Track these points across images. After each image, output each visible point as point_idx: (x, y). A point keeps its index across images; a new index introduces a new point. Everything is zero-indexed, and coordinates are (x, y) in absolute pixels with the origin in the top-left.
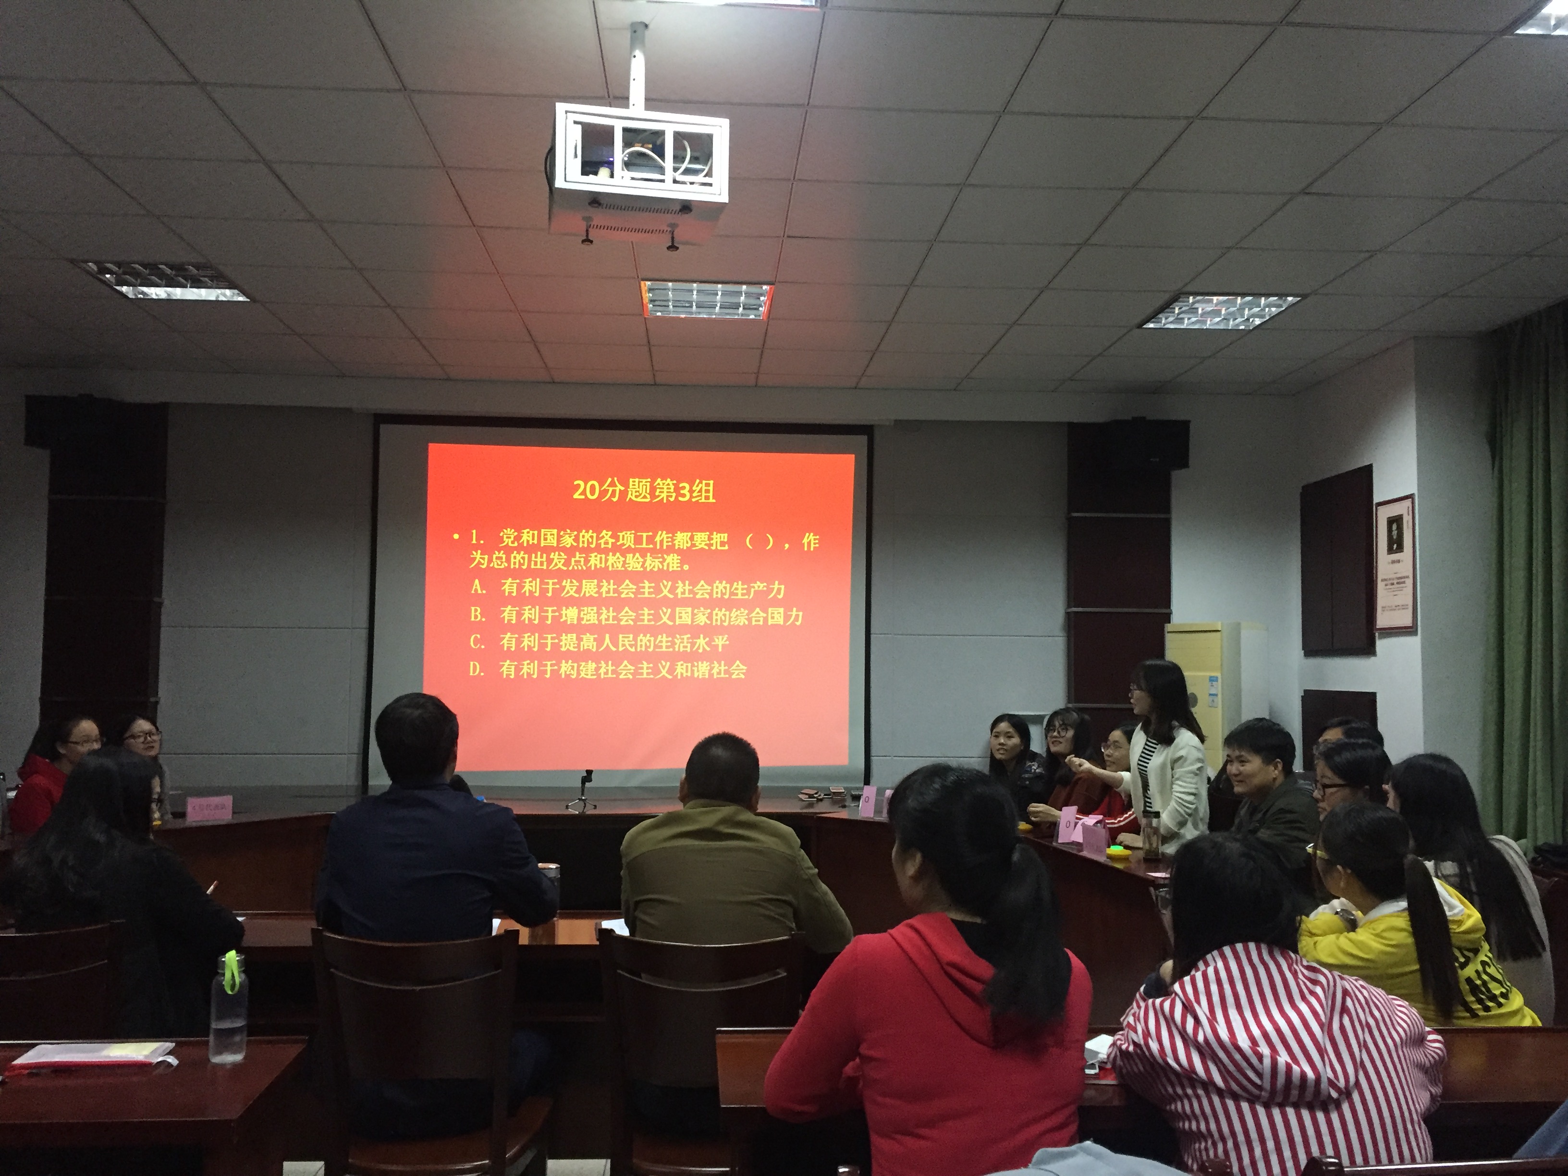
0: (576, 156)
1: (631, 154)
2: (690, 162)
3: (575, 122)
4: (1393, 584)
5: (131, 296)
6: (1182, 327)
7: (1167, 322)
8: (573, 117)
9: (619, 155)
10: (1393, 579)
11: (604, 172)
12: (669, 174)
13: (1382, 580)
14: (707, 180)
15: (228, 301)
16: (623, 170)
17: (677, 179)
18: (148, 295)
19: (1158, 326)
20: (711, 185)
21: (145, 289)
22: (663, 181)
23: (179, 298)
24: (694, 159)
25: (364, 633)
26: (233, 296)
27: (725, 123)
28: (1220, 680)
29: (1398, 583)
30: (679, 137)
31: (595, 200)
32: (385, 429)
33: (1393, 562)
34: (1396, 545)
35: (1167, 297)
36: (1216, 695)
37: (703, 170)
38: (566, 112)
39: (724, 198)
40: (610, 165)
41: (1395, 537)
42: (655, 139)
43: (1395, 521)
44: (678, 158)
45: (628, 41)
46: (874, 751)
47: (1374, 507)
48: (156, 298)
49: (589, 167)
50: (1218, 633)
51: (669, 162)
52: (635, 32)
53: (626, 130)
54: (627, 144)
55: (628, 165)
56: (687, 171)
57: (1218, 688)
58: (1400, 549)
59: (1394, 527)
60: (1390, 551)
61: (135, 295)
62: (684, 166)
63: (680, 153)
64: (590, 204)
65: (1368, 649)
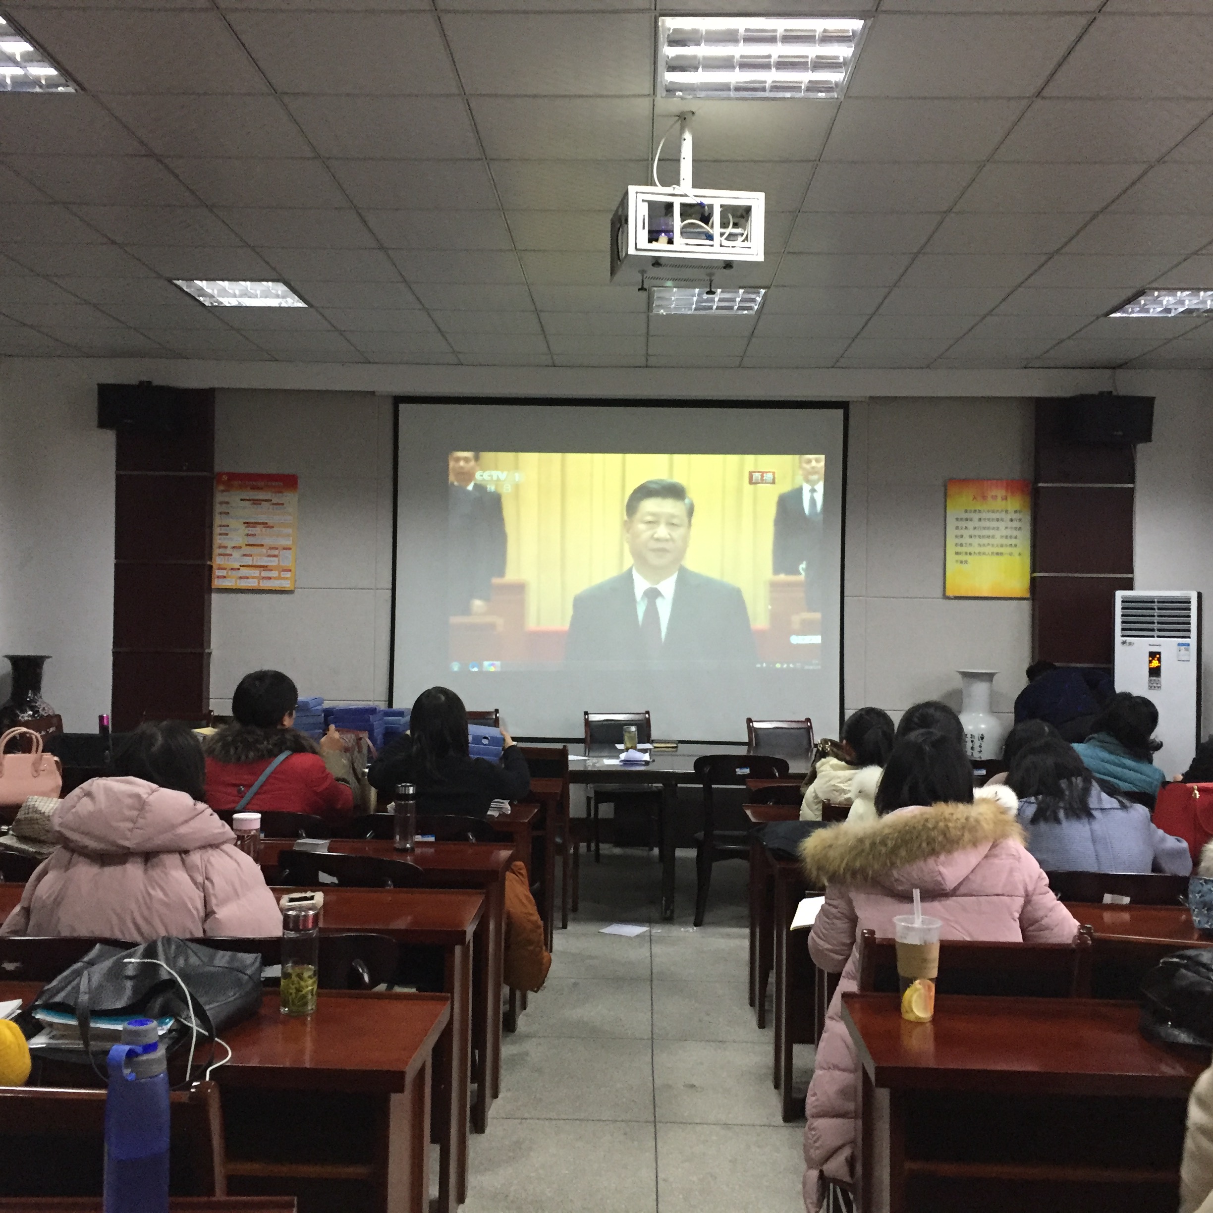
0: (644, 228)
1: (685, 226)
2: (733, 228)
3: (643, 201)
5: (207, 304)
6: (1147, 316)
7: (1133, 312)
8: (641, 197)
9: (677, 223)
11: (663, 238)
12: (717, 240)
14: (746, 244)
15: (289, 308)
16: (680, 238)
17: (723, 243)
18: (222, 303)
19: (1124, 315)
20: (749, 247)
22: (712, 246)
25: (388, 594)
27: (761, 196)
31: (657, 262)
32: (402, 410)
35: (1132, 292)
37: (742, 234)
38: (637, 193)
39: (761, 258)
44: (724, 225)
45: (678, 128)
46: (847, 706)
48: (229, 305)
51: (716, 230)
52: (685, 119)
56: (731, 237)
61: (211, 303)
62: (728, 232)
63: (725, 221)
64: (653, 265)
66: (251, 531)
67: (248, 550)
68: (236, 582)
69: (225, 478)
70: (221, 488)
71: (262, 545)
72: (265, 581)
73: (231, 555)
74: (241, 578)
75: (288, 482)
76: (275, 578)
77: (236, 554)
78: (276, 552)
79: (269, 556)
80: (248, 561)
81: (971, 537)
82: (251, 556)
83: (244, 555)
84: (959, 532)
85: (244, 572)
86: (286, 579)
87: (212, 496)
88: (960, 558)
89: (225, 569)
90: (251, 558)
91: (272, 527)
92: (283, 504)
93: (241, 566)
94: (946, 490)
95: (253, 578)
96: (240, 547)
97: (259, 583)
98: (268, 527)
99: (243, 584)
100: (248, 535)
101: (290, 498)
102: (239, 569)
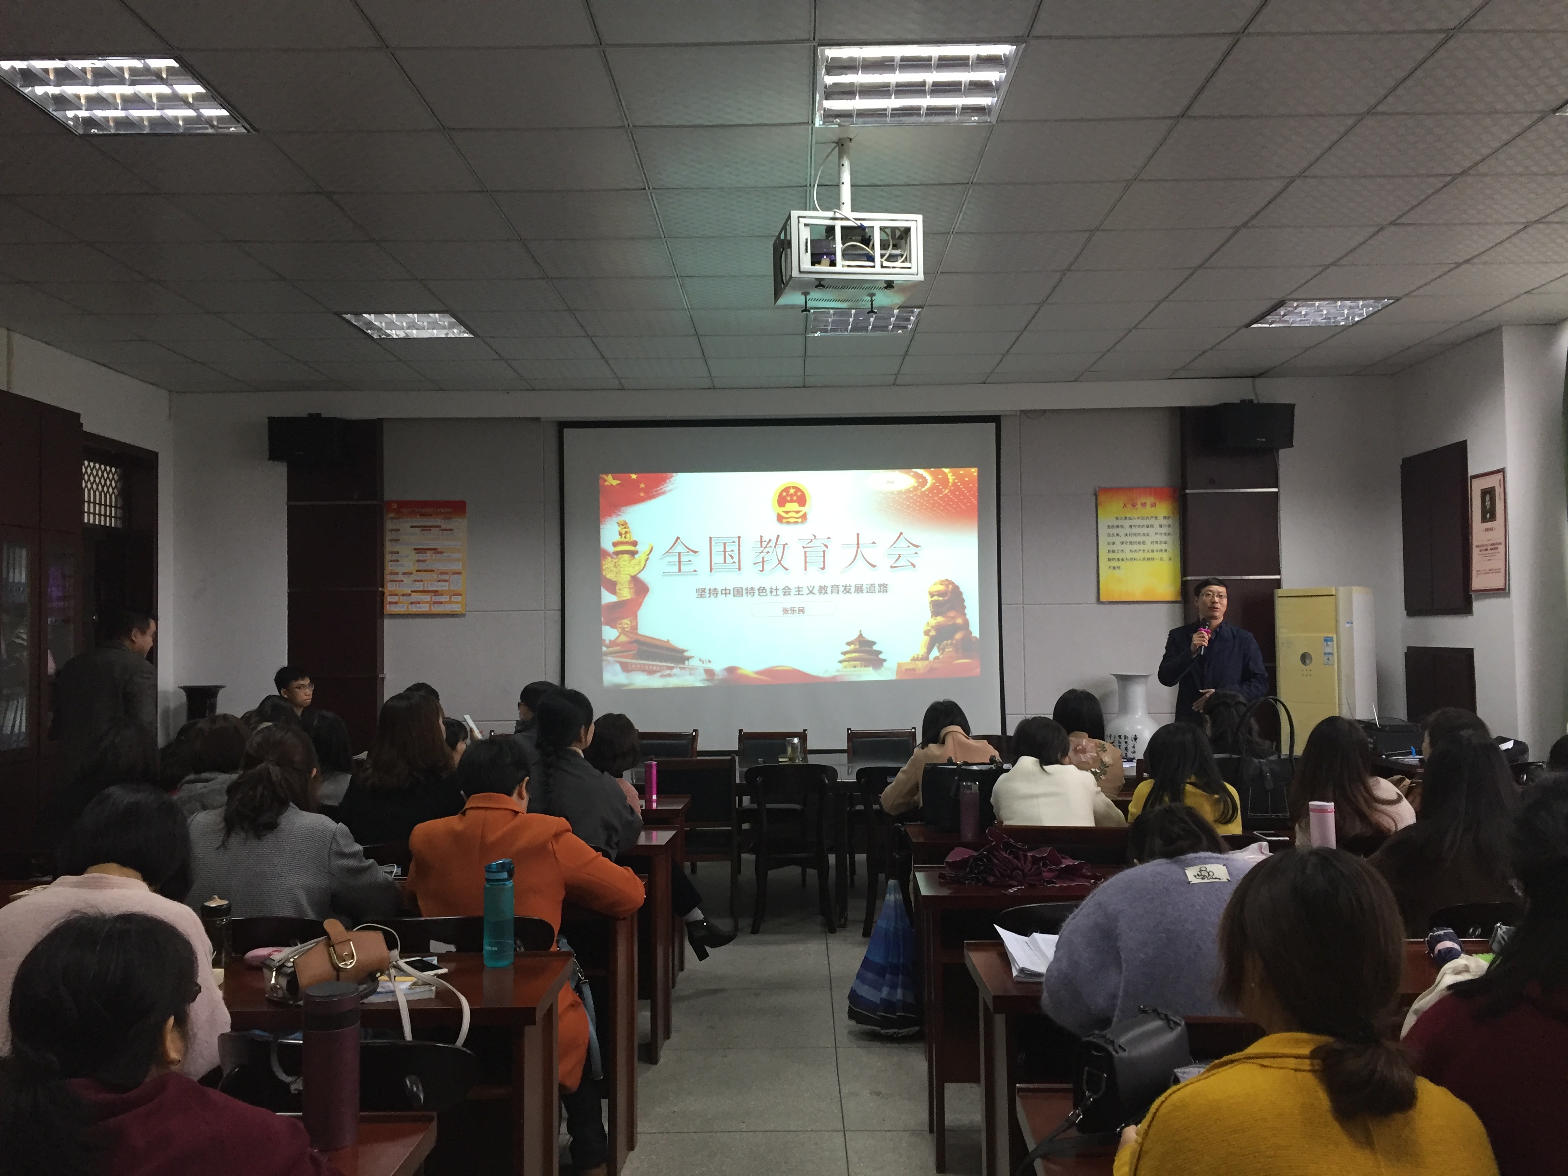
0: (807, 251)
1: (846, 248)
3: (806, 225)
4: (1486, 550)
5: (375, 336)
6: (1287, 326)
7: (1273, 322)
8: (804, 221)
9: (839, 246)
10: (1487, 545)
11: (825, 260)
12: (878, 261)
13: (1477, 546)
14: (906, 263)
16: (842, 260)
17: (884, 265)
18: (390, 335)
19: (1265, 326)
20: (910, 268)
21: (388, 331)
22: (874, 267)
23: (415, 336)
25: (557, 613)
26: (460, 334)
27: (919, 218)
29: (1491, 549)
30: (884, 230)
31: (820, 283)
32: (567, 435)
33: (1487, 530)
34: (1489, 514)
35: (1272, 303)
37: (903, 255)
38: (799, 217)
39: (921, 277)
41: (1488, 508)
42: (866, 234)
43: (1488, 493)
47: (1469, 480)
51: (877, 252)
52: (843, 145)
55: (845, 256)
58: (1493, 518)
59: (1488, 498)
60: (1484, 520)
62: (888, 253)
63: (885, 243)
64: (816, 287)
65: (1466, 609)
66: (421, 557)
67: (420, 576)
68: (408, 607)
69: (395, 506)
70: (392, 515)
71: (433, 571)
72: (436, 605)
73: (402, 581)
74: (412, 603)
75: (457, 508)
76: (446, 602)
77: (407, 580)
78: (446, 577)
79: (439, 581)
80: (419, 586)
81: (1122, 543)
82: (422, 581)
83: (415, 581)
84: (1111, 539)
85: (415, 597)
86: (457, 603)
87: (382, 524)
88: (1113, 564)
89: (396, 595)
90: (422, 583)
91: (442, 553)
92: (451, 530)
93: (412, 592)
94: (1096, 499)
95: (424, 603)
96: (411, 574)
97: (430, 607)
98: (439, 553)
99: (414, 609)
100: (418, 561)
101: (460, 524)
102: (410, 594)
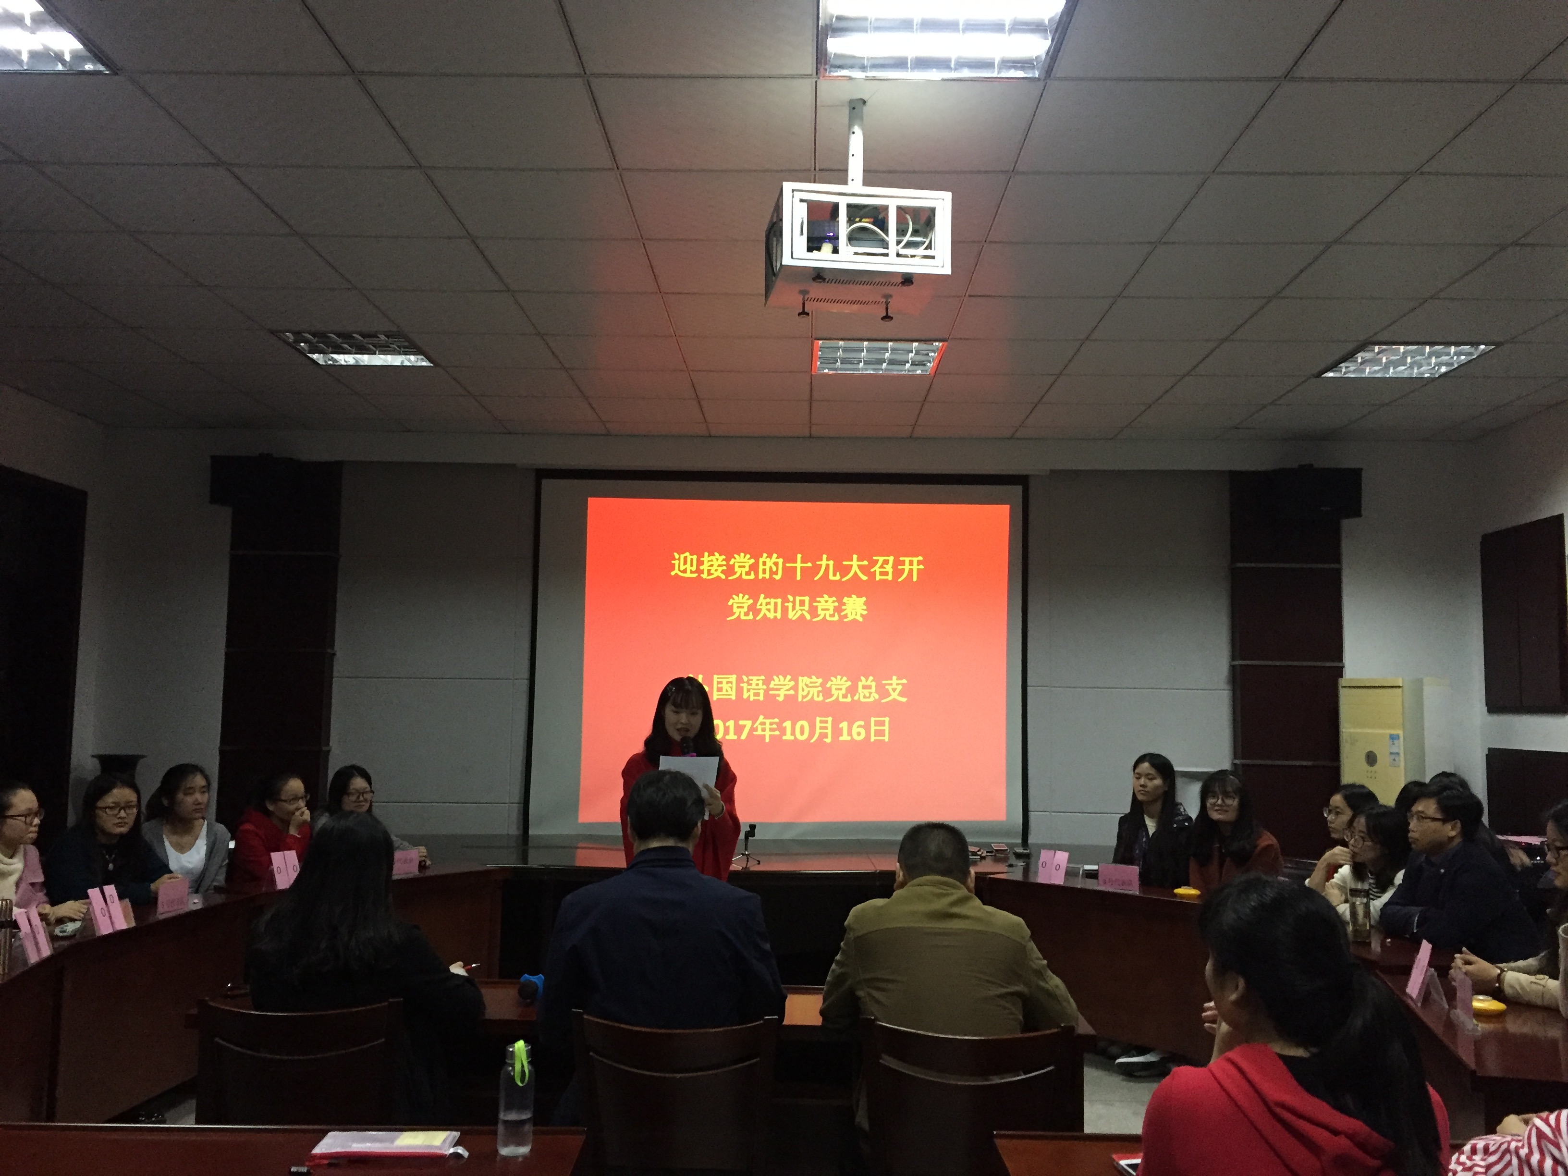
0: (802, 234)
1: (853, 231)
2: (912, 235)
3: (802, 201)
5: (321, 362)
6: (1363, 376)
7: (1348, 370)
8: (799, 195)
9: (844, 229)
11: (827, 247)
12: (893, 248)
14: (928, 252)
15: (413, 366)
16: (847, 245)
17: (900, 253)
18: (338, 362)
19: (1337, 375)
20: (933, 257)
21: (335, 356)
22: (886, 255)
23: (366, 363)
24: (915, 232)
25: (525, 684)
26: (417, 361)
27: (948, 196)
28: (1402, 738)
30: (901, 210)
31: (819, 275)
32: (547, 484)
35: (1350, 347)
36: (1398, 754)
37: (924, 243)
38: (793, 191)
39: (947, 270)
40: (835, 240)
42: (878, 216)
44: (901, 232)
45: (846, 120)
46: (1032, 805)
47: (1566, 559)
48: (345, 364)
49: (814, 245)
50: (1401, 689)
51: (892, 237)
52: (854, 108)
53: (849, 206)
54: (851, 221)
55: (851, 239)
56: (909, 245)
57: (1399, 747)
61: (326, 362)
62: (906, 239)
63: (903, 227)
64: (814, 279)
65: (1562, 707)
